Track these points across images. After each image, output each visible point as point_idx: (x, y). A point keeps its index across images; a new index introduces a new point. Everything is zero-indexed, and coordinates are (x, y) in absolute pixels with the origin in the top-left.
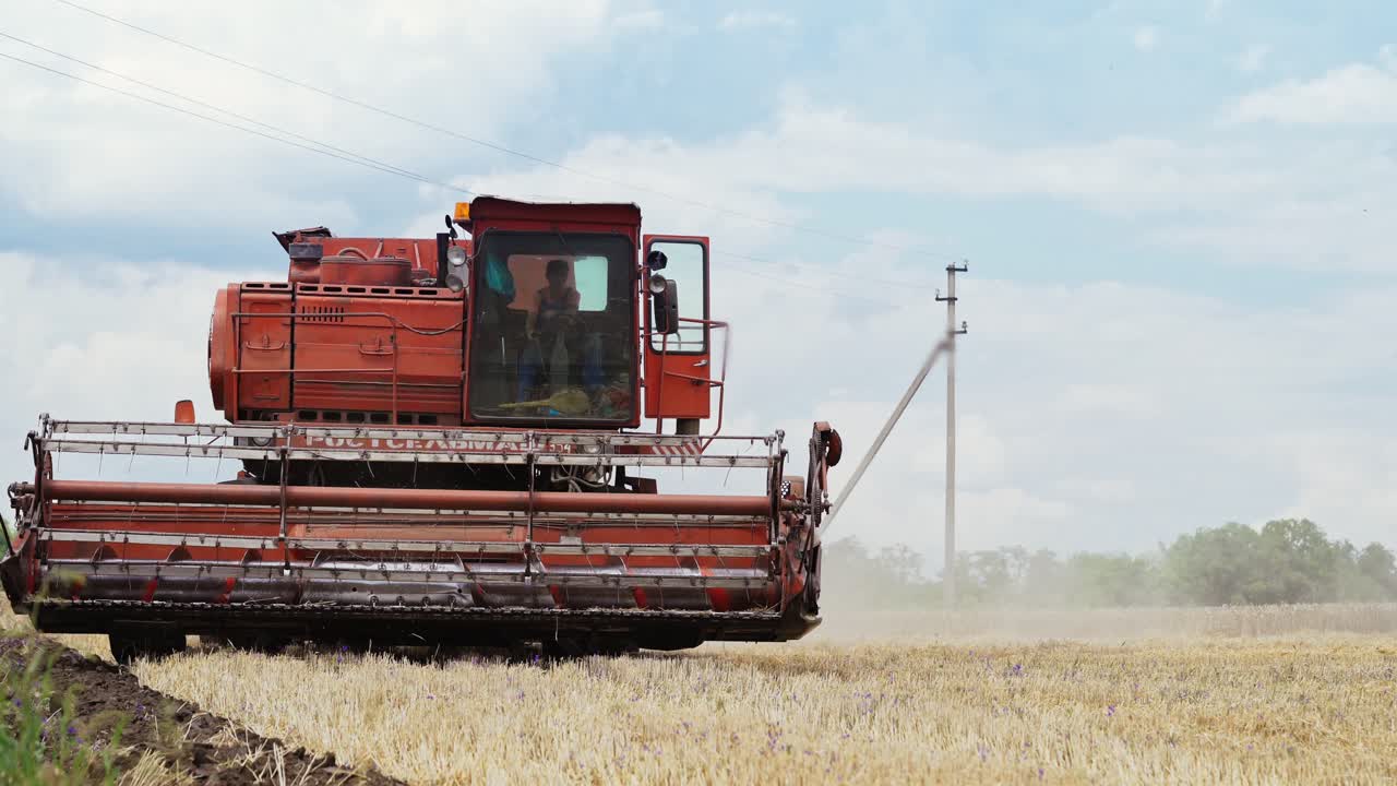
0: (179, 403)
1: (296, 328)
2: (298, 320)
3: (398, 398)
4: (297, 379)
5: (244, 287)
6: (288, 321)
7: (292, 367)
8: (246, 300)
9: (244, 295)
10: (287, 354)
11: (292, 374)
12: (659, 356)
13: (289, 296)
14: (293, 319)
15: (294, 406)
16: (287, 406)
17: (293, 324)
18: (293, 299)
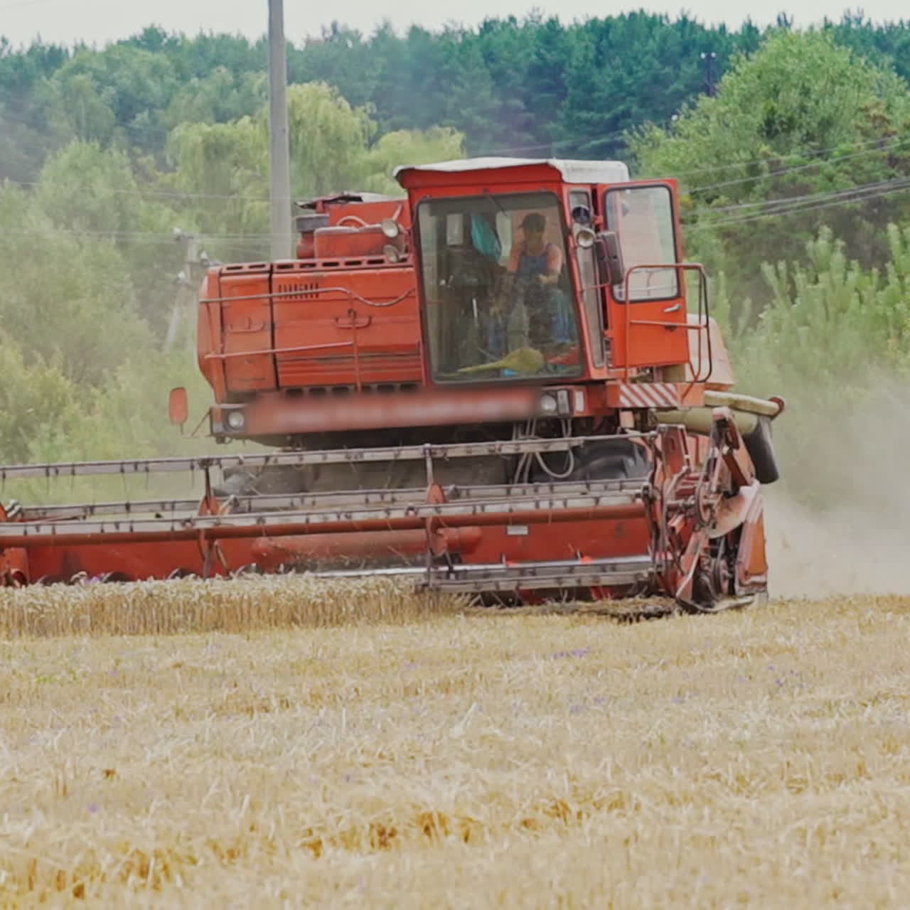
0: (174, 390)
1: (275, 307)
2: (274, 300)
3: (362, 369)
4: (278, 357)
5: (225, 271)
6: (267, 301)
7: (273, 346)
8: (226, 283)
9: (224, 279)
10: (268, 334)
11: (274, 355)
12: (622, 306)
13: (267, 276)
14: (271, 299)
15: (281, 384)
16: (273, 385)
17: (271, 304)
18: (270, 279)
